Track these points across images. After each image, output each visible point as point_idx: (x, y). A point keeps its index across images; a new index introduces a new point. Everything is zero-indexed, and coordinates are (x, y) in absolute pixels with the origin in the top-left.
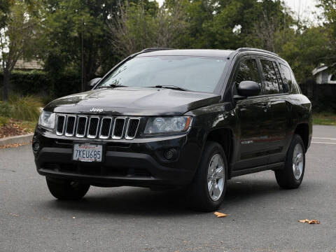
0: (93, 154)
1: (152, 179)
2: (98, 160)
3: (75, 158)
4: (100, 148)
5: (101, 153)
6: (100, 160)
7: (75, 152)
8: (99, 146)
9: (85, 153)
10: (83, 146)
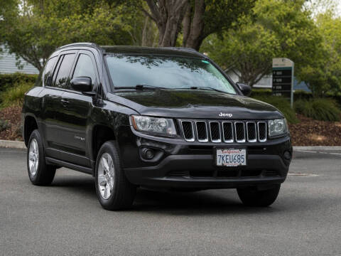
0: (236, 158)
2: (242, 164)
3: (219, 163)
4: (244, 152)
5: (245, 157)
6: (244, 164)
7: (218, 158)
8: (242, 150)
9: (228, 157)
10: (226, 151)
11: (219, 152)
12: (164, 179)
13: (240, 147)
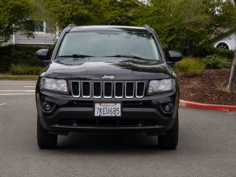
0: (112, 110)
1: (158, 127)
2: (117, 115)
3: (97, 114)
4: (119, 106)
5: (120, 110)
6: (119, 115)
8: (117, 104)
9: (105, 110)
10: (103, 104)
11: (97, 106)
12: (57, 126)
13: (116, 102)
